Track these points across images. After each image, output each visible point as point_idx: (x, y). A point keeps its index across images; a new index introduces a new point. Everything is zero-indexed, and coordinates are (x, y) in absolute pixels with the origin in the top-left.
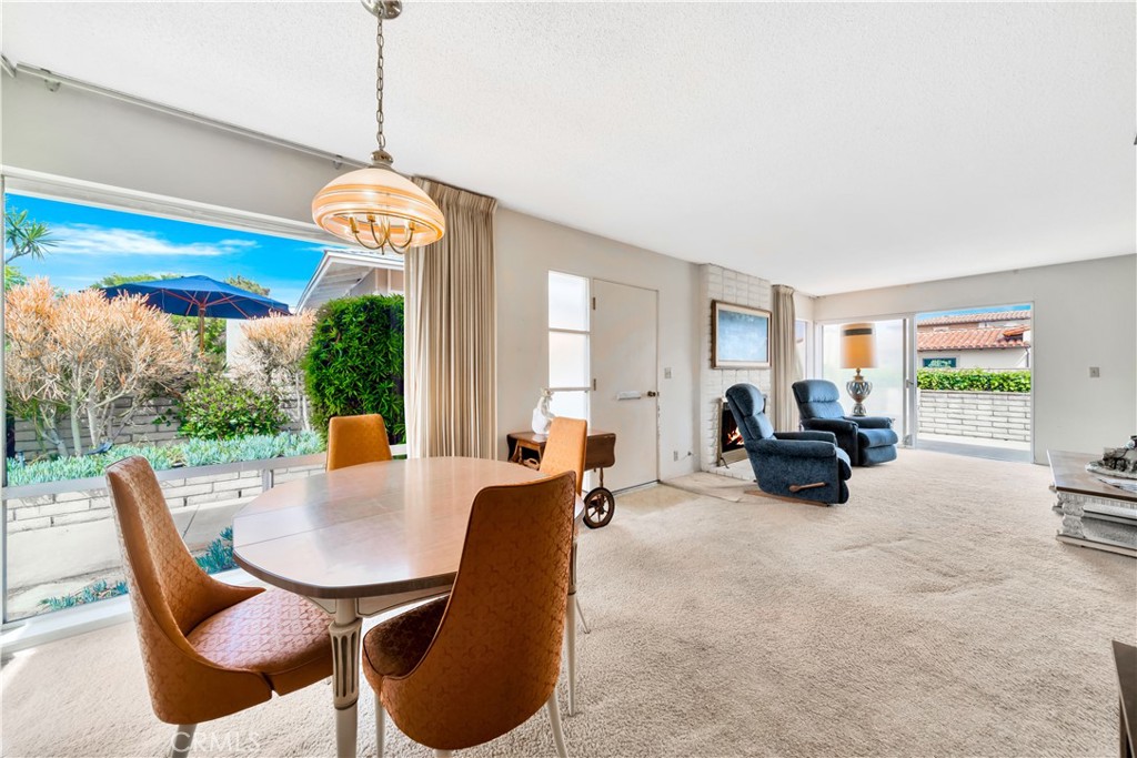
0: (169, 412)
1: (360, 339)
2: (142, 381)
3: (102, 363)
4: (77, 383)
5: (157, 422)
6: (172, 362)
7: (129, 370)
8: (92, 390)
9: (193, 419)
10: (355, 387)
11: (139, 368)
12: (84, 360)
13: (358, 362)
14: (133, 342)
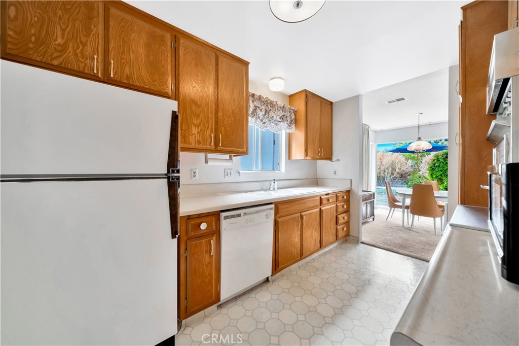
0: (405, 182)
1: (443, 163)
2: (398, 173)
3: (390, 169)
4: (386, 173)
5: (402, 184)
6: (404, 169)
7: (395, 171)
8: (388, 175)
9: (409, 184)
10: (441, 175)
11: (397, 170)
12: (387, 168)
13: (442, 169)
14: (396, 164)
